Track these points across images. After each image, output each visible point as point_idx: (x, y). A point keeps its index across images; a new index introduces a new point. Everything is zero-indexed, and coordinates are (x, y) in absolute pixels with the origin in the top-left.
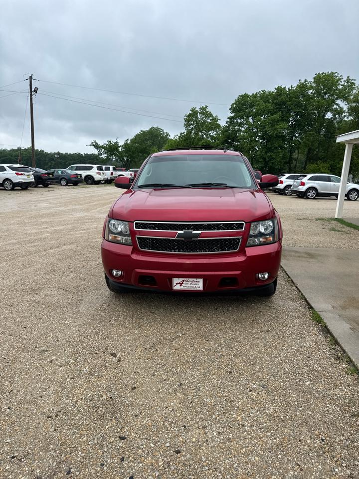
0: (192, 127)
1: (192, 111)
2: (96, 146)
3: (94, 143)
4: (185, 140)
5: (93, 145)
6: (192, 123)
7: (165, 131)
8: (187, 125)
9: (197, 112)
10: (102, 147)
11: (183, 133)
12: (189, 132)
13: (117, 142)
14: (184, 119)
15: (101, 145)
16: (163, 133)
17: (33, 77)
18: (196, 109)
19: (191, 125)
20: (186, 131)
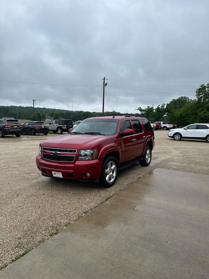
0: (201, 96)
1: (201, 86)
2: (141, 110)
3: (139, 108)
4: (196, 104)
5: (139, 109)
6: (201, 93)
7: (190, 98)
8: (198, 95)
9: (205, 86)
10: (144, 110)
11: (195, 100)
12: (200, 99)
13: (152, 107)
14: (196, 91)
15: (143, 109)
16: (188, 100)
17: (105, 78)
18: (204, 85)
19: (200, 95)
20: (197, 99)
